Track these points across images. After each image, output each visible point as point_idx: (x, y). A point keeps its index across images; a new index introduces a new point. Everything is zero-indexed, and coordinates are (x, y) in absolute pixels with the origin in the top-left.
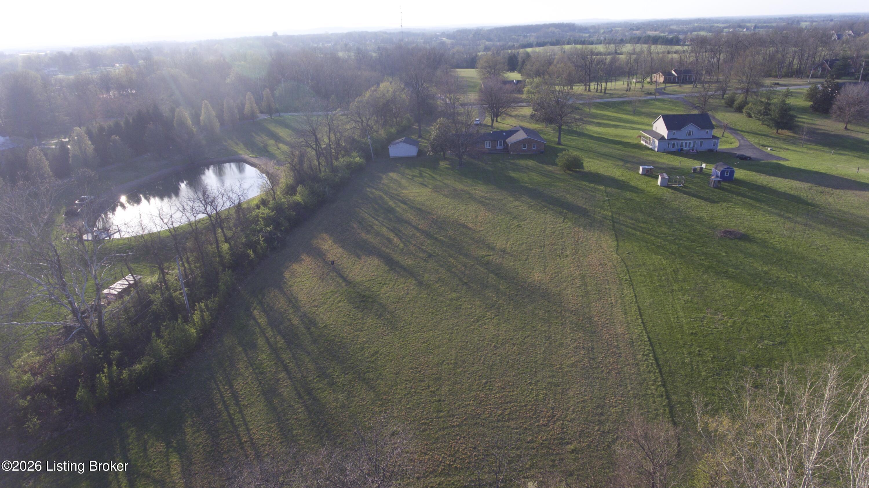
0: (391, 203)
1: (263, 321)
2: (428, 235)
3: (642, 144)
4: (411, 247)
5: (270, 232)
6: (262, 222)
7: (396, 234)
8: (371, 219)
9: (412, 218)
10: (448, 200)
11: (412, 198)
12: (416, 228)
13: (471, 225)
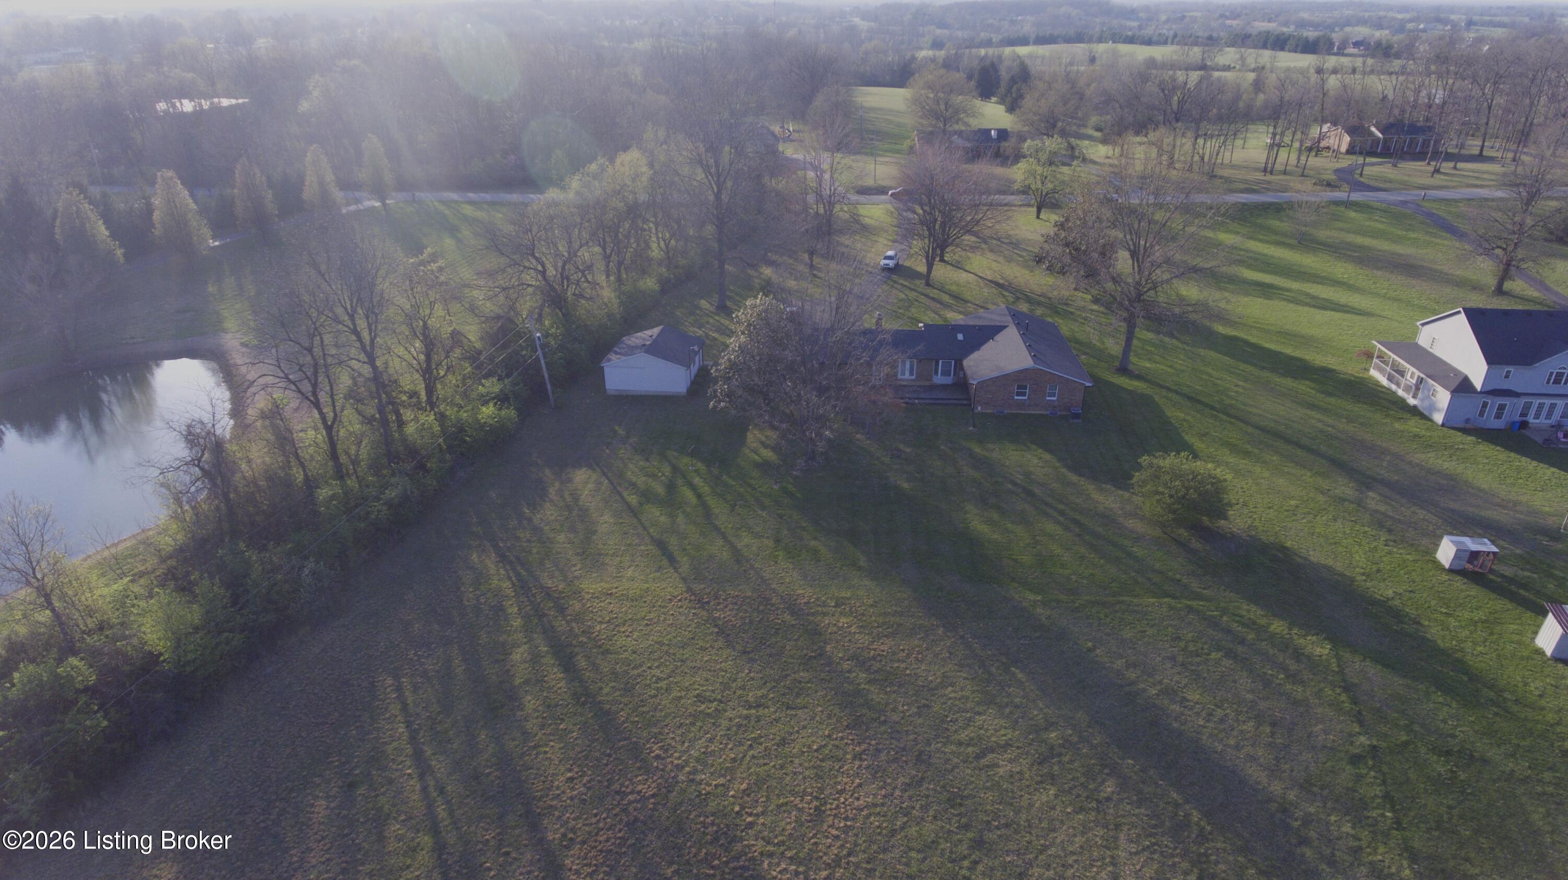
3: (1377, 384)
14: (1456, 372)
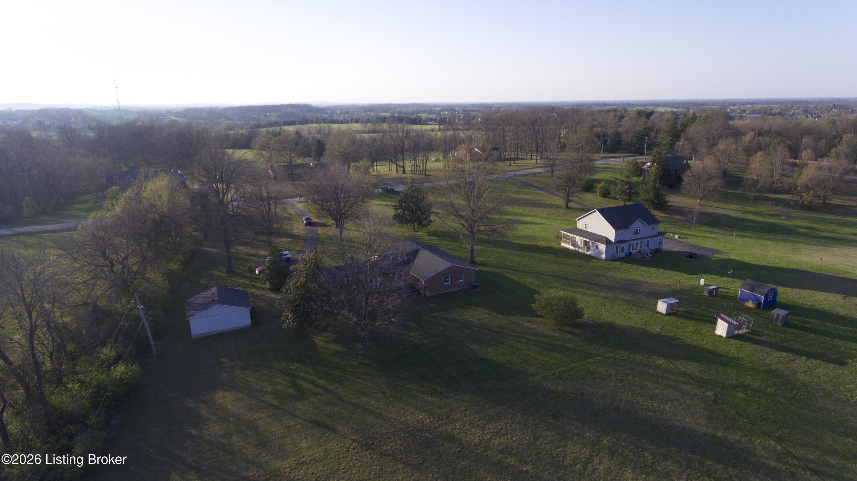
14: (602, 237)
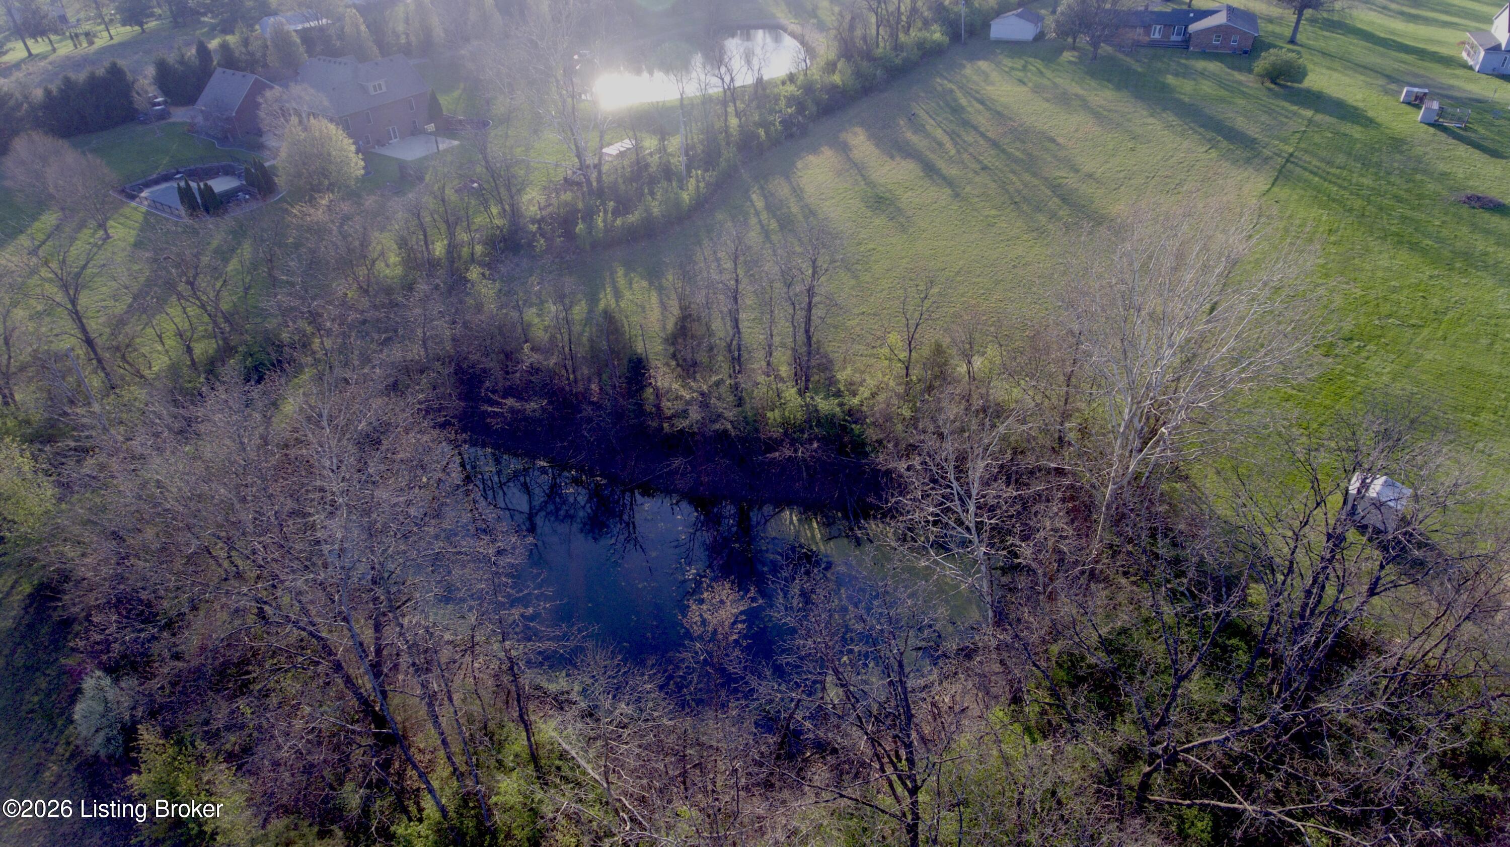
0: (963, 101)
1: (760, 204)
2: (995, 144)
4: (965, 156)
5: (791, 115)
6: (783, 103)
7: (952, 139)
8: (926, 117)
9: (984, 121)
10: (1046, 105)
11: (996, 98)
12: (983, 135)
13: (1060, 140)
